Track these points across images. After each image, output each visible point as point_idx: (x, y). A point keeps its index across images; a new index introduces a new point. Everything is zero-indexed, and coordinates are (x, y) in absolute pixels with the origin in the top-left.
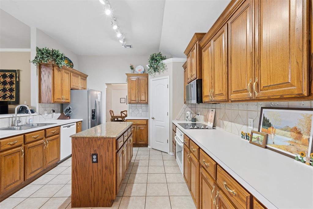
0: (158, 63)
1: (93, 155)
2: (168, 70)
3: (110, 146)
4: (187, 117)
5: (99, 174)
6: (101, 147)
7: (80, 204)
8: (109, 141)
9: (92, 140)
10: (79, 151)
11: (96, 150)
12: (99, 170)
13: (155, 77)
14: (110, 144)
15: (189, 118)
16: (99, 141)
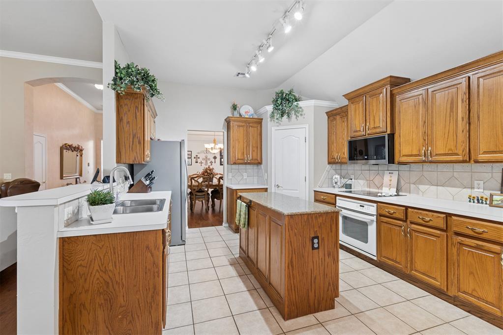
0: (290, 104)
1: (313, 238)
2: (305, 116)
3: (333, 223)
4: (336, 183)
5: (320, 265)
6: (322, 226)
7: (297, 313)
8: (332, 217)
9: (312, 218)
10: (295, 235)
11: (316, 231)
12: (320, 258)
13: (280, 124)
14: (333, 221)
15: (339, 183)
16: (321, 218)
